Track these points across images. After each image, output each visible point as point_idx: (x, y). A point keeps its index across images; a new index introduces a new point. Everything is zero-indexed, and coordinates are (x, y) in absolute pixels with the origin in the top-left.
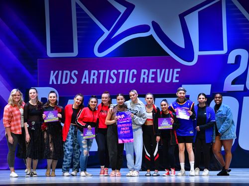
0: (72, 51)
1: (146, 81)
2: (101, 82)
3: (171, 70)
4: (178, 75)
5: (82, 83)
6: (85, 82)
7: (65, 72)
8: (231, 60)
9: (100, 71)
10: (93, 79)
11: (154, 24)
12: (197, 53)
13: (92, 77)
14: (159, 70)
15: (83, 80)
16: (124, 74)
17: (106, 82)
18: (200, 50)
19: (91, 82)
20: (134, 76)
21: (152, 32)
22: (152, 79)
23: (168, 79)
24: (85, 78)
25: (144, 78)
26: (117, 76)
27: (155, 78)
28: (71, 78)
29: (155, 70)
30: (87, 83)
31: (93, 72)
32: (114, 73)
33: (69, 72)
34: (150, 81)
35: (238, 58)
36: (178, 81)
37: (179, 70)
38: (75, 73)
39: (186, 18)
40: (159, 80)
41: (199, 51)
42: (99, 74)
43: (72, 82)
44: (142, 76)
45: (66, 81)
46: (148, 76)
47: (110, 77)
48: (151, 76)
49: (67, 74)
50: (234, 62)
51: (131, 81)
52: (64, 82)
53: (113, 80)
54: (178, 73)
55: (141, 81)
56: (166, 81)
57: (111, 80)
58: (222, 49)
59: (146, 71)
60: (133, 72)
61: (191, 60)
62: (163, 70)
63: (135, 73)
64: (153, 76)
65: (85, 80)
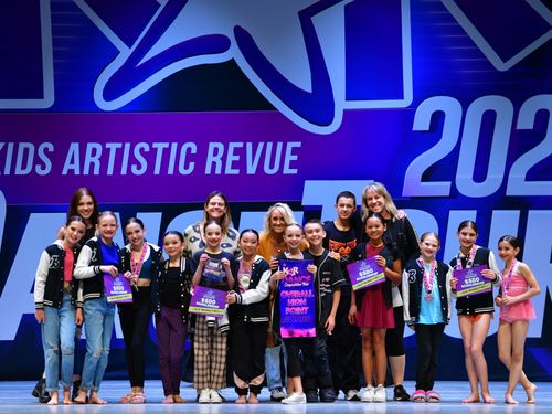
0: (40, 95)
1: (218, 171)
2: (110, 171)
3: (280, 145)
4: (295, 158)
5: (65, 172)
6: (71, 171)
7: (22, 146)
8: (421, 122)
9: (108, 145)
10: (92, 165)
11: (239, 32)
12: (341, 104)
13: (88, 159)
14: (249, 145)
15: (67, 167)
16: (167, 152)
17: (124, 171)
18: (349, 98)
19: (86, 172)
20: (190, 157)
21: (234, 53)
22: (235, 165)
23: (272, 166)
24: (72, 162)
25: (214, 164)
26: (150, 157)
27: (240, 164)
28: (37, 160)
29: (240, 145)
30: (77, 172)
31: (90, 146)
32: (142, 150)
33: (31, 147)
34: (229, 171)
35: (438, 118)
36: (295, 171)
37: (298, 144)
38: (46, 150)
39: (316, 20)
40: (251, 169)
41: (347, 99)
42: (106, 152)
43: (38, 169)
44: (210, 159)
45: (24, 167)
46: (224, 159)
47: (133, 160)
48: (231, 158)
49: (26, 151)
50: (427, 128)
51: (182, 171)
52: (19, 171)
53: (139, 167)
54: (294, 151)
55: (208, 171)
56: (267, 170)
57: (134, 167)
58: (401, 96)
59: (220, 146)
60: (189, 149)
61: (327, 121)
62: (261, 145)
63: (194, 151)
64: (237, 158)
65: (72, 167)
